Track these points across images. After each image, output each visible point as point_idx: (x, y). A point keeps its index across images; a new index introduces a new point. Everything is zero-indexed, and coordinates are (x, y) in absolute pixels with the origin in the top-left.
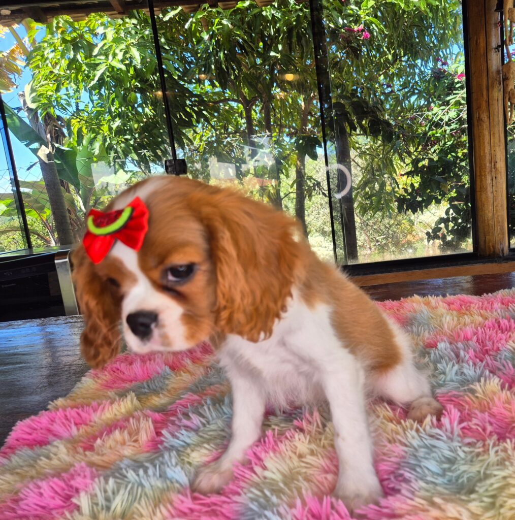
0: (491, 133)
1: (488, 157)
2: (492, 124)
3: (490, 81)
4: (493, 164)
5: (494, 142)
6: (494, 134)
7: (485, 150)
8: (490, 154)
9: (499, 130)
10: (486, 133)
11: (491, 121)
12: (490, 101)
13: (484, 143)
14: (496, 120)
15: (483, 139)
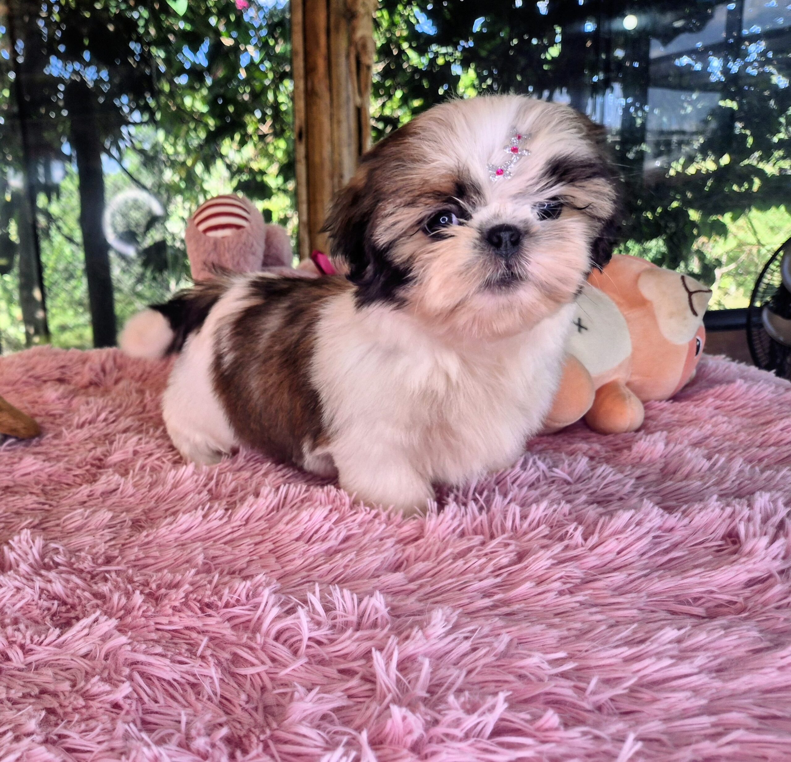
0: (335, 120)
1: (327, 166)
2: (335, 104)
3: (332, 19)
4: (336, 180)
5: (339, 139)
6: (339, 122)
7: (321, 153)
8: (332, 161)
9: (348, 116)
10: (325, 120)
11: (335, 97)
12: (333, 59)
13: (321, 140)
14: (344, 95)
15: (321, 132)
